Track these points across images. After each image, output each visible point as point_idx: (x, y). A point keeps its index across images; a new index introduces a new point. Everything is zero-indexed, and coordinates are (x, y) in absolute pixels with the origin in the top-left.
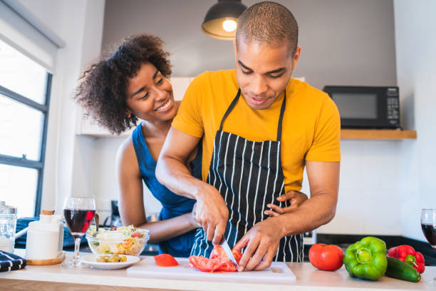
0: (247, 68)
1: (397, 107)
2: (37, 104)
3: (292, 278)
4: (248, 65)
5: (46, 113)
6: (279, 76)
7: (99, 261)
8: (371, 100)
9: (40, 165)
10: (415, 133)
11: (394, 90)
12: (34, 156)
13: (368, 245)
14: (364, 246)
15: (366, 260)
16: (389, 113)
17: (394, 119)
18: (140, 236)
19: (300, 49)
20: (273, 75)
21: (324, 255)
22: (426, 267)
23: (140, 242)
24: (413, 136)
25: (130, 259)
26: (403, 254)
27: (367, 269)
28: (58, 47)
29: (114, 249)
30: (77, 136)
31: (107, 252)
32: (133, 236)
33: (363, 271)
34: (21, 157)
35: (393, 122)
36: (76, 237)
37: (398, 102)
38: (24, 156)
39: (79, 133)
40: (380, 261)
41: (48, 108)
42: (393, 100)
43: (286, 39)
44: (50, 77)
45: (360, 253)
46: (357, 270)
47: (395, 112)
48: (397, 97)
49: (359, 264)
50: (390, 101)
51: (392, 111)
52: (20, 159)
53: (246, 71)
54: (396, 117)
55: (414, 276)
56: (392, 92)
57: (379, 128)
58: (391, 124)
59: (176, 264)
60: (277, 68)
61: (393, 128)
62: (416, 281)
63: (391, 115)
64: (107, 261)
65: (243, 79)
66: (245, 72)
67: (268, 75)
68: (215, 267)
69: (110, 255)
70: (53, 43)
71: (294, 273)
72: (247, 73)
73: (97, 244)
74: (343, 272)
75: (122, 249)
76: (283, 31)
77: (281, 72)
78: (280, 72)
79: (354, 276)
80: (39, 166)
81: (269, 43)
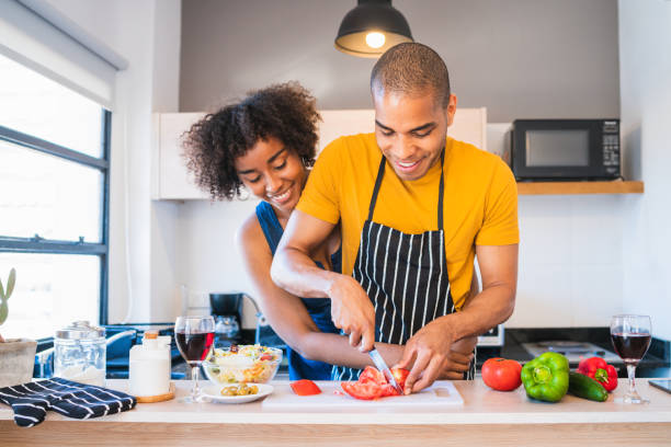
0: (386, 128)
1: (616, 148)
2: (93, 159)
3: (460, 402)
4: (386, 124)
5: (106, 171)
6: (427, 134)
7: (226, 395)
8: (580, 139)
9: (102, 249)
10: (642, 184)
11: (614, 123)
12: (93, 237)
13: (547, 362)
14: (542, 363)
15: (544, 379)
16: (607, 157)
17: (612, 166)
18: (271, 358)
19: (455, 98)
20: (420, 132)
21: (499, 373)
22: (619, 380)
23: (272, 366)
24: (639, 189)
25: (262, 389)
26: (593, 369)
27: (545, 390)
28: (117, 69)
29: (240, 377)
30: (154, 202)
31: (231, 381)
32: (262, 359)
33: (541, 393)
34: (78, 240)
35: (610, 170)
36: (193, 366)
37: (619, 141)
38: (81, 239)
39: (157, 198)
40: (560, 380)
41: (108, 164)
42: (611, 138)
43: (430, 87)
44: (107, 116)
45: (538, 371)
46: (534, 391)
47: (614, 156)
48: (618, 134)
49: (536, 384)
50: (607, 140)
51: (610, 154)
52: (77, 243)
53: (386, 131)
54: (615, 163)
55: (600, 395)
56: (610, 127)
57: (592, 179)
58: (607, 173)
59: (317, 391)
60: (422, 123)
61: (611, 178)
62: (603, 400)
63: (608, 160)
64: (235, 394)
65: (383, 142)
66: (385, 134)
67: (412, 132)
68: (380, 393)
69: (236, 385)
70: (109, 64)
71: (463, 396)
72: (389, 135)
73: (217, 371)
74: (521, 392)
75: (250, 377)
76: (425, 77)
77: (430, 128)
78: (428, 129)
79: (532, 398)
80: (102, 251)
81: (408, 93)
